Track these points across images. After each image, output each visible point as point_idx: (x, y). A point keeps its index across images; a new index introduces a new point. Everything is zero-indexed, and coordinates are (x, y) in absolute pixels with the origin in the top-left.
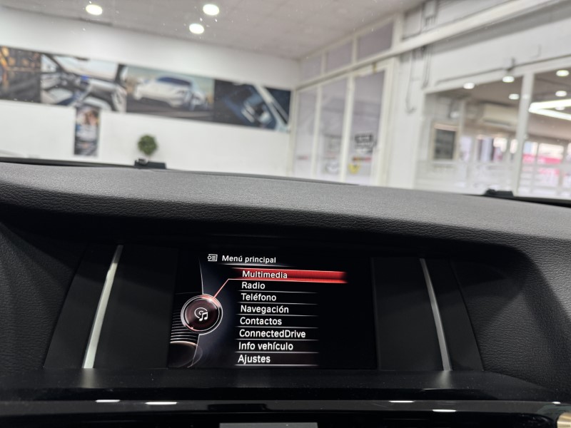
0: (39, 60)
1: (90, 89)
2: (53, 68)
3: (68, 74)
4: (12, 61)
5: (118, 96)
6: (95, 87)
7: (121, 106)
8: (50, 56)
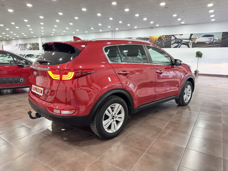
0: (171, 37)
1: (183, 42)
2: (174, 39)
3: (177, 39)
4: (165, 39)
5: (190, 43)
6: (184, 42)
7: (191, 46)
8: (173, 36)
